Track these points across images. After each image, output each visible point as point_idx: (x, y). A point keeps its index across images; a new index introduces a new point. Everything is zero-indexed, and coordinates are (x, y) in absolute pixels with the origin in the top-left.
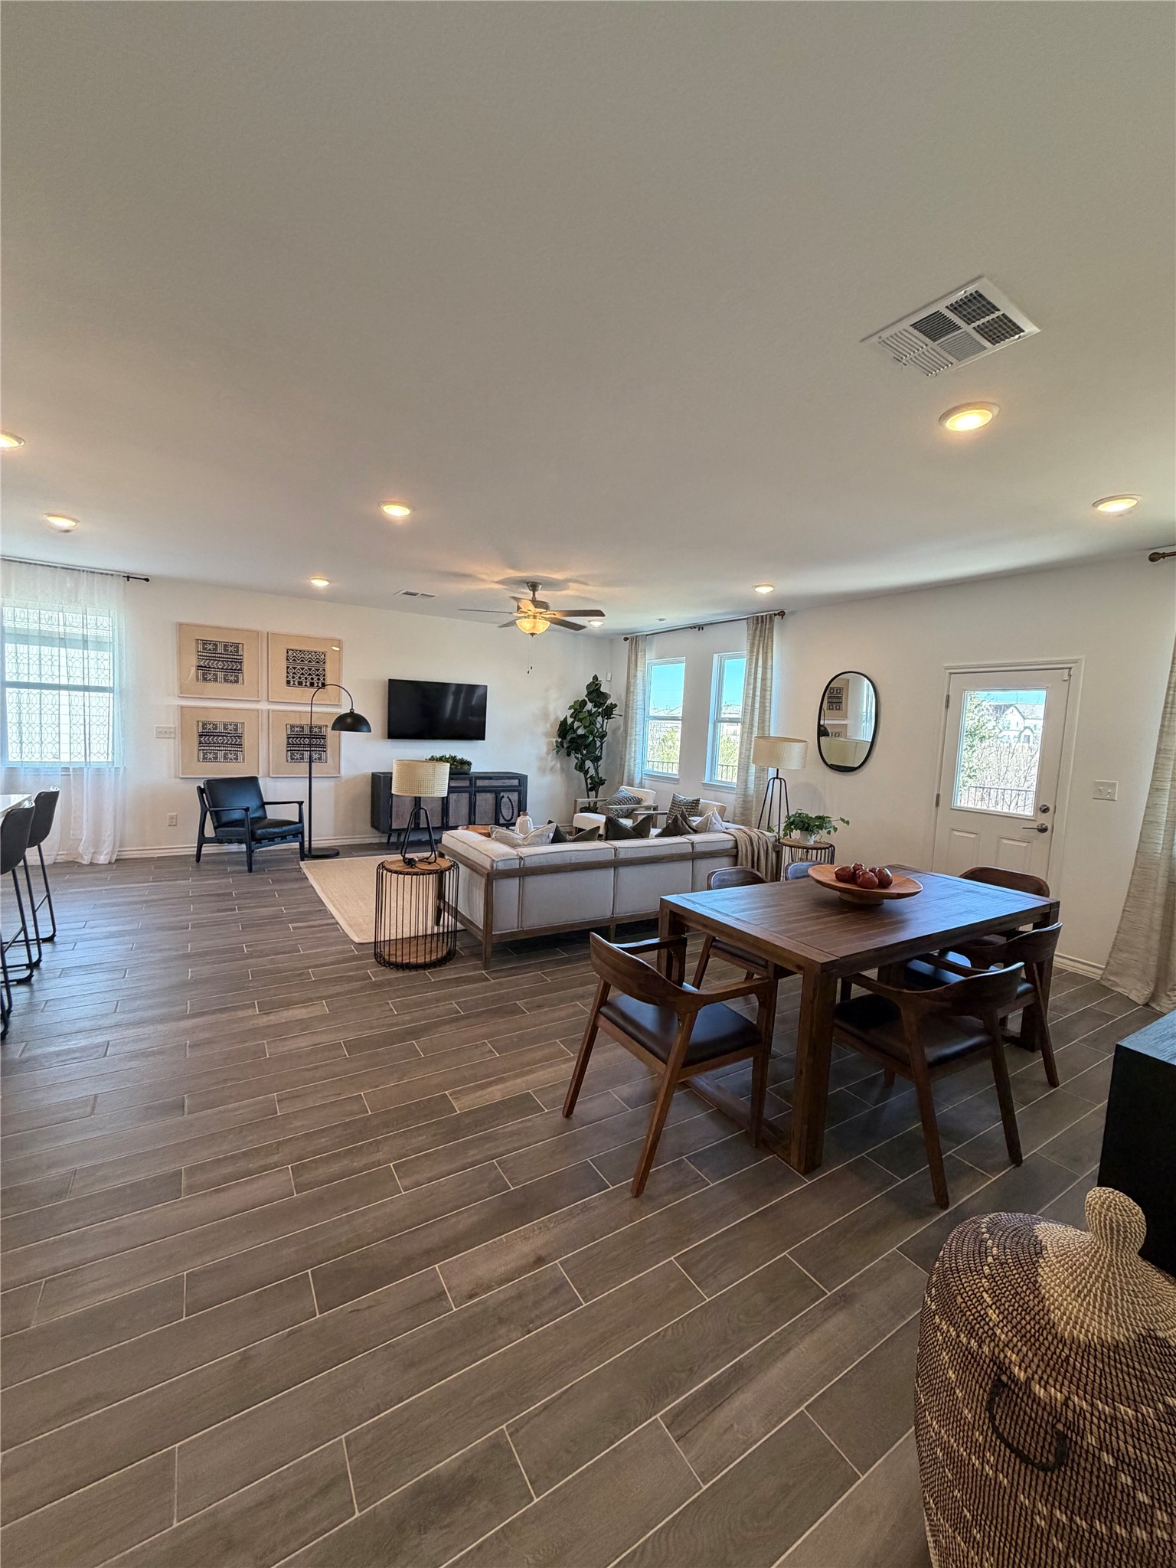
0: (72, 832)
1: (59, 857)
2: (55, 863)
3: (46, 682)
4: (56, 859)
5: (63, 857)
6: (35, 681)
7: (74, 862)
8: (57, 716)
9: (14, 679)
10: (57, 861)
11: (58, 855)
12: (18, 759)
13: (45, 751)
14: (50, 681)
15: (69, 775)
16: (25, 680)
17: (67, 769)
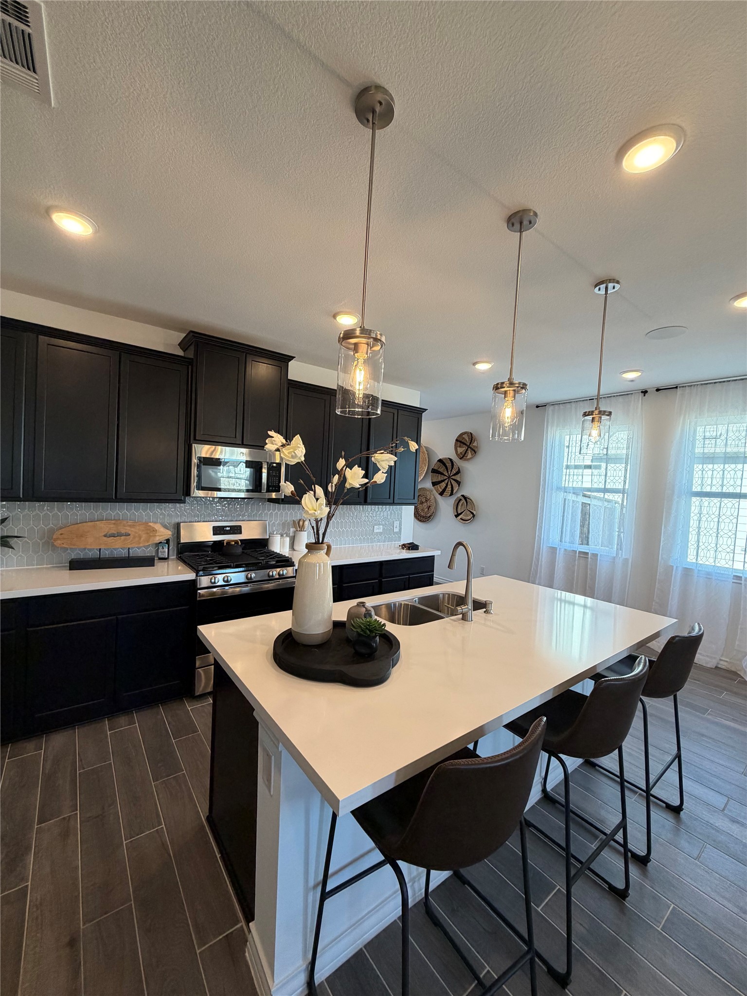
0: (737, 643)
1: (722, 662)
2: (716, 667)
3: (727, 491)
4: (718, 664)
5: (725, 664)
6: (717, 491)
7: (735, 674)
8: (735, 525)
9: (699, 489)
10: (719, 666)
11: (721, 660)
12: (694, 561)
13: (719, 556)
14: (731, 490)
15: (741, 584)
16: (708, 489)
17: (739, 578)
